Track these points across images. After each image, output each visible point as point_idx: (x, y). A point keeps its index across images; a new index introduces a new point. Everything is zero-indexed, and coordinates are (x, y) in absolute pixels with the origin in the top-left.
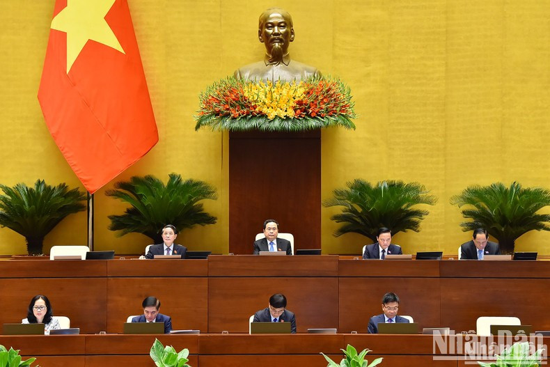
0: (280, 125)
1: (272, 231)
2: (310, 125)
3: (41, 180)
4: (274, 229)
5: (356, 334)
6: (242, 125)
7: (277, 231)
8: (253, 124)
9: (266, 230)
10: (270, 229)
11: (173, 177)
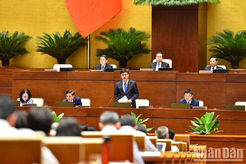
0: (173, 3)
1: (159, 58)
2: (189, 2)
3: (68, 30)
4: (160, 57)
5: (162, 108)
6: (155, 3)
7: (162, 58)
8: (160, 2)
9: (157, 58)
10: (158, 57)
11: (131, 29)
